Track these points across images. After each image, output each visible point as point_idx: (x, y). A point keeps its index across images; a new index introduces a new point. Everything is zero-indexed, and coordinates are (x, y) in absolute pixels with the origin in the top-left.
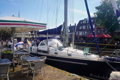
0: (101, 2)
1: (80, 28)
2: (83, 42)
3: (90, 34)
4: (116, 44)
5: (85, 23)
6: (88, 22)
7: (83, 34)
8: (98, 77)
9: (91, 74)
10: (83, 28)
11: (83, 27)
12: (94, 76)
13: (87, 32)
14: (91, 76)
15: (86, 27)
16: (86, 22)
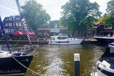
0: (25, 3)
1: (6, 25)
2: (9, 40)
3: (17, 31)
4: (38, 40)
5: (11, 20)
6: (14, 20)
7: (10, 32)
8: (7, 72)
9: (2, 71)
10: (9, 26)
11: (9, 24)
12: (4, 72)
13: (13, 30)
14: (1, 72)
15: (12, 25)
16: (13, 19)
